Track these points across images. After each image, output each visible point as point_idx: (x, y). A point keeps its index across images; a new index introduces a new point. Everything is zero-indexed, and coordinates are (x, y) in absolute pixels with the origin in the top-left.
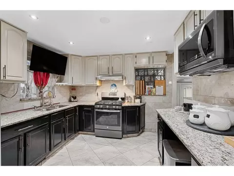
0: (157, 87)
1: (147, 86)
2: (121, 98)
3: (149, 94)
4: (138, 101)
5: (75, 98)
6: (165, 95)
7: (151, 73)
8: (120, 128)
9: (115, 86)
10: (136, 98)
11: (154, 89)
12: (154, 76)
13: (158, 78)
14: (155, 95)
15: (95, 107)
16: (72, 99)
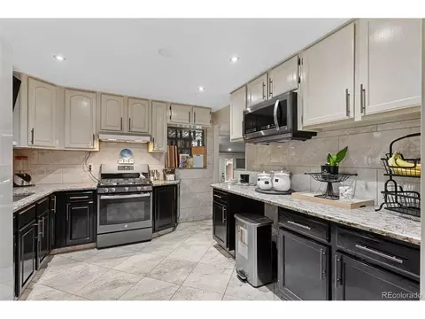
0: (194, 156)
1: (181, 155)
2: (144, 174)
3: (185, 167)
4: (170, 177)
5: (27, 178)
6: (205, 167)
7: (186, 135)
8: (150, 223)
9: (129, 152)
10: (166, 172)
11: (191, 160)
12: (190, 139)
13: (195, 144)
14: (192, 168)
15: (99, 192)
16: (19, 181)
